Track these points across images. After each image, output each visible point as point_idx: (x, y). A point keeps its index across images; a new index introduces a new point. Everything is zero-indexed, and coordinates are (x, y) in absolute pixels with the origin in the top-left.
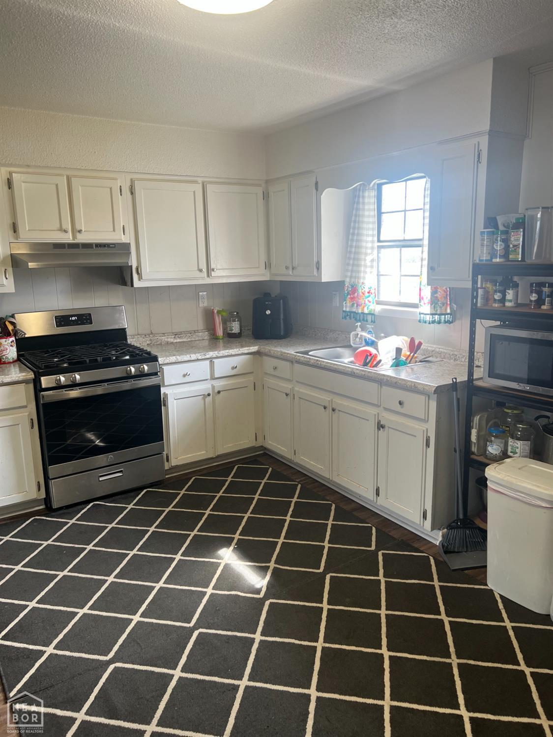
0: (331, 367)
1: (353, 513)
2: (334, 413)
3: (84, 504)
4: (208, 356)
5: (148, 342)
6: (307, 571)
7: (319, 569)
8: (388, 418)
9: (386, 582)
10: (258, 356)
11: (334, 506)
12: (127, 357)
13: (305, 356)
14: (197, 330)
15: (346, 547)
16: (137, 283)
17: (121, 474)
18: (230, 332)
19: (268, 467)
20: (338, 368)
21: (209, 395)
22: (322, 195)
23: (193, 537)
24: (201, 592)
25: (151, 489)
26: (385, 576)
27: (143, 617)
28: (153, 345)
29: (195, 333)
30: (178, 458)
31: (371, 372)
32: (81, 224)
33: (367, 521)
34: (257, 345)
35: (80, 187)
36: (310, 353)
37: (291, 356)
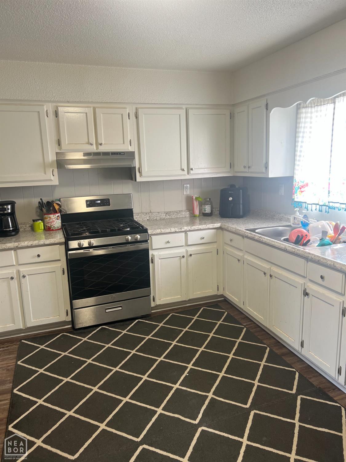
0: (269, 243)
1: (282, 357)
2: (272, 279)
3: (95, 327)
4: (183, 230)
5: (148, 218)
6: (236, 405)
7: (246, 404)
8: (312, 288)
9: (300, 426)
10: (220, 230)
11: (268, 349)
12: (128, 229)
13: (252, 233)
14: (182, 211)
15: (271, 387)
16: (139, 179)
17: (121, 309)
18: (204, 212)
19: (225, 311)
20: (275, 245)
21: (183, 257)
22: (270, 113)
23: (159, 362)
24: (154, 410)
25: (141, 320)
26: (300, 421)
27: (107, 427)
28: (151, 220)
29: (180, 212)
30: (161, 300)
31: (300, 250)
32: (102, 140)
33: (293, 366)
34: (220, 223)
35: (102, 115)
36: (256, 231)
37: (242, 232)
